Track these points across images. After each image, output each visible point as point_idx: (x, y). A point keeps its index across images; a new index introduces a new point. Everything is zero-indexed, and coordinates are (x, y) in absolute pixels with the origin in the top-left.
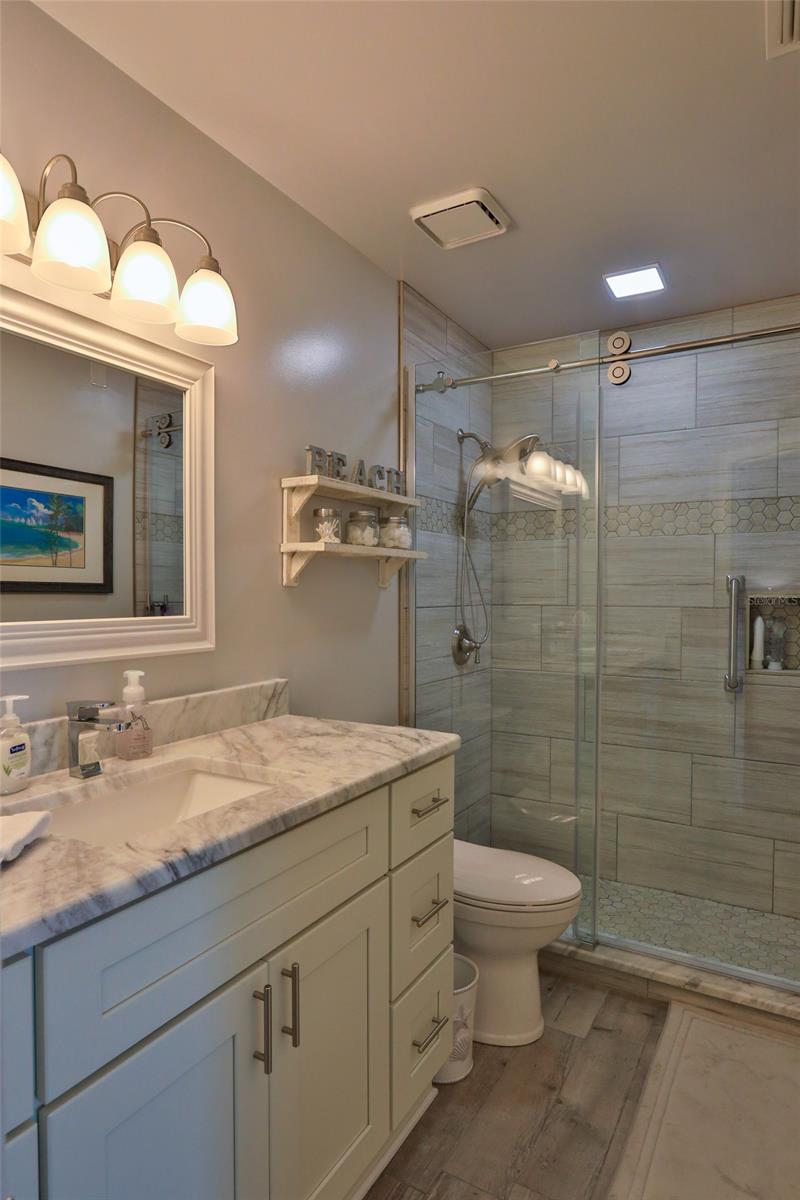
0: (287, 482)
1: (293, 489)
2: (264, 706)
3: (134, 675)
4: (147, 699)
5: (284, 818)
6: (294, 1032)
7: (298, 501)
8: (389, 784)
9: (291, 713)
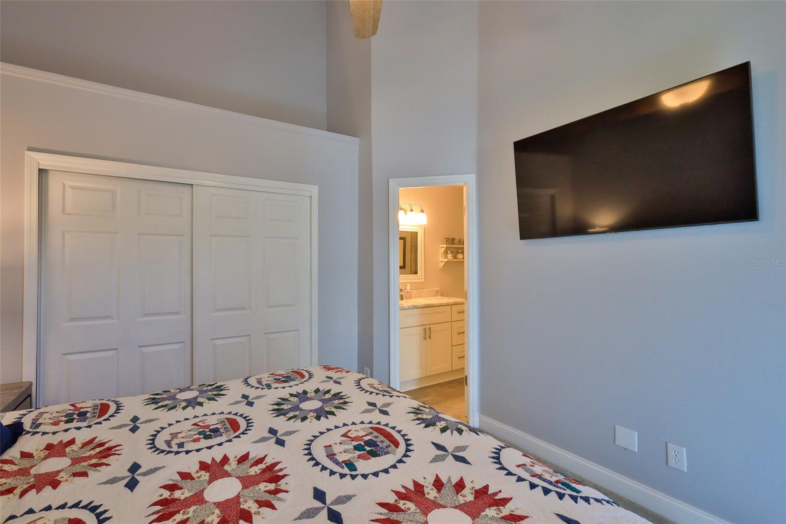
0: (440, 246)
1: (442, 247)
2: (434, 294)
3: (408, 285)
4: (411, 289)
5: (429, 305)
6: (430, 337)
7: (443, 250)
8: (452, 305)
9: (441, 296)
